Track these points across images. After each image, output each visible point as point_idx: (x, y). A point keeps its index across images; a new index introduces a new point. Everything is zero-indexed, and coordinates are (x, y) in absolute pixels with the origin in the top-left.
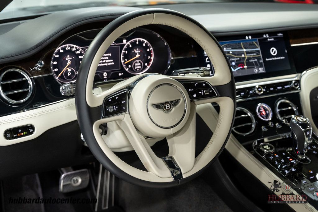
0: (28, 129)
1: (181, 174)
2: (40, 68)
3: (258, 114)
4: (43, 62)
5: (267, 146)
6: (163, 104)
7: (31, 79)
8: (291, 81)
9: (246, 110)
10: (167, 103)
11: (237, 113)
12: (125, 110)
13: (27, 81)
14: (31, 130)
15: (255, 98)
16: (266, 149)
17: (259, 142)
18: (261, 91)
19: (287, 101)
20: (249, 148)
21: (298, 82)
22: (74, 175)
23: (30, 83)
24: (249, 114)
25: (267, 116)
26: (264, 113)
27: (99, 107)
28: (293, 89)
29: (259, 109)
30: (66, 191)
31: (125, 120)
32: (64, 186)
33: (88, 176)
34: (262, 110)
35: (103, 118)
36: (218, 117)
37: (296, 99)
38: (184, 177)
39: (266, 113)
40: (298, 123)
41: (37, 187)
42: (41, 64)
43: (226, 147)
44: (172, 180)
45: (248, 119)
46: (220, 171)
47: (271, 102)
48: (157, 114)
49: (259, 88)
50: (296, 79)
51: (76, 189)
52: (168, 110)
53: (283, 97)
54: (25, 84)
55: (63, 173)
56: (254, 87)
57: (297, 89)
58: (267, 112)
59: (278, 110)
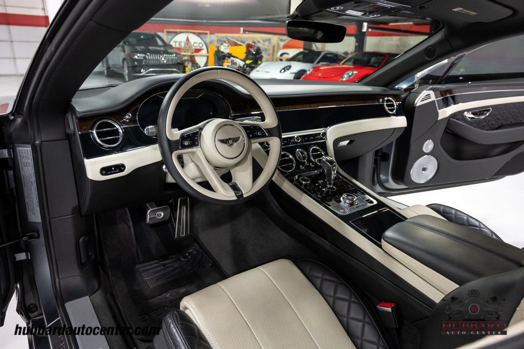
0: (121, 168)
1: (242, 194)
2: (128, 119)
3: (297, 157)
4: (130, 115)
6: (227, 140)
7: (121, 128)
8: (320, 133)
9: (288, 154)
10: (230, 139)
11: (282, 156)
12: (197, 145)
13: (117, 129)
14: (122, 168)
15: (294, 145)
17: (299, 177)
18: (299, 140)
19: (318, 148)
20: (292, 181)
21: (324, 134)
22: (158, 210)
23: (120, 131)
24: (291, 156)
27: (177, 141)
28: (321, 139)
30: (151, 222)
31: (197, 152)
32: (150, 219)
33: (169, 211)
35: (180, 149)
36: (268, 158)
37: (324, 146)
38: (245, 196)
39: (303, 156)
40: (327, 161)
41: (129, 222)
42: (129, 116)
43: (273, 179)
44: (235, 198)
45: (290, 160)
46: (269, 197)
47: (306, 148)
48: (223, 148)
49: (297, 137)
50: (323, 131)
51: (160, 221)
52: (231, 145)
53: (315, 144)
54: (116, 132)
55: (149, 209)
56: (294, 137)
57: (324, 139)
59: (311, 154)
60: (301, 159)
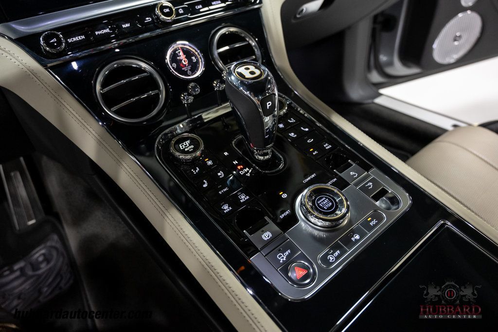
3: (172, 67)
5: (188, 142)
15: (159, 31)
16: (183, 152)
18: (169, 14)
25: (194, 67)
26: (185, 62)
29: (174, 56)
34: (182, 56)
37: (254, 23)
39: (190, 61)
40: (242, 83)
49: (166, 6)
56: (155, 5)
58: (193, 58)
59: (217, 52)
60: (187, 71)
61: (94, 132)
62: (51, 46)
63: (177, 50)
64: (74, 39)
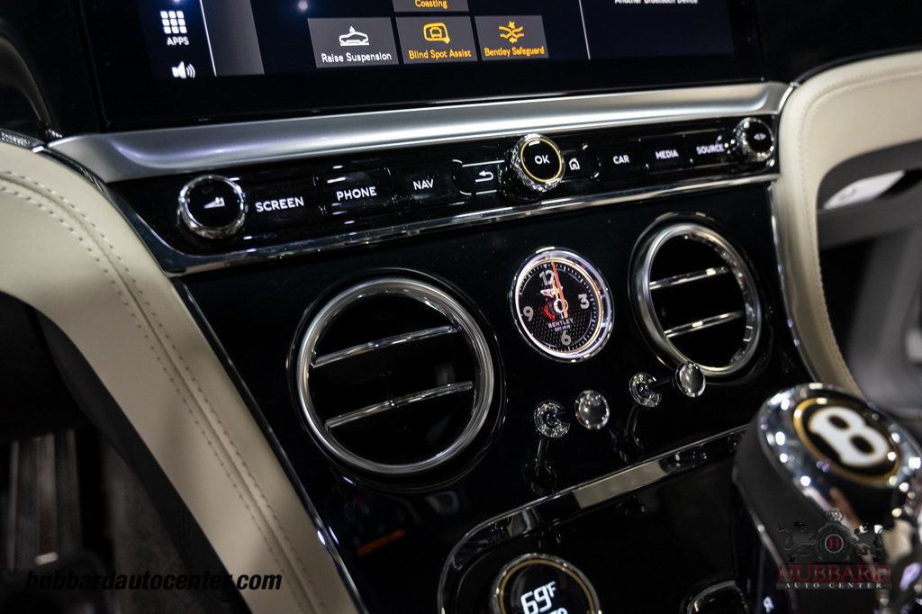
3: (523, 315)
8: (734, 121)
21: (768, 125)
25: (581, 325)
26: (561, 308)
28: (738, 162)
29: (534, 285)
34: (554, 290)
37: (752, 221)
39: (574, 304)
53: (684, 207)
57: (760, 168)
58: (583, 297)
59: (647, 285)
60: (560, 334)
61: (262, 503)
62: (206, 217)
63: (545, 270)
64: (275, 204)
